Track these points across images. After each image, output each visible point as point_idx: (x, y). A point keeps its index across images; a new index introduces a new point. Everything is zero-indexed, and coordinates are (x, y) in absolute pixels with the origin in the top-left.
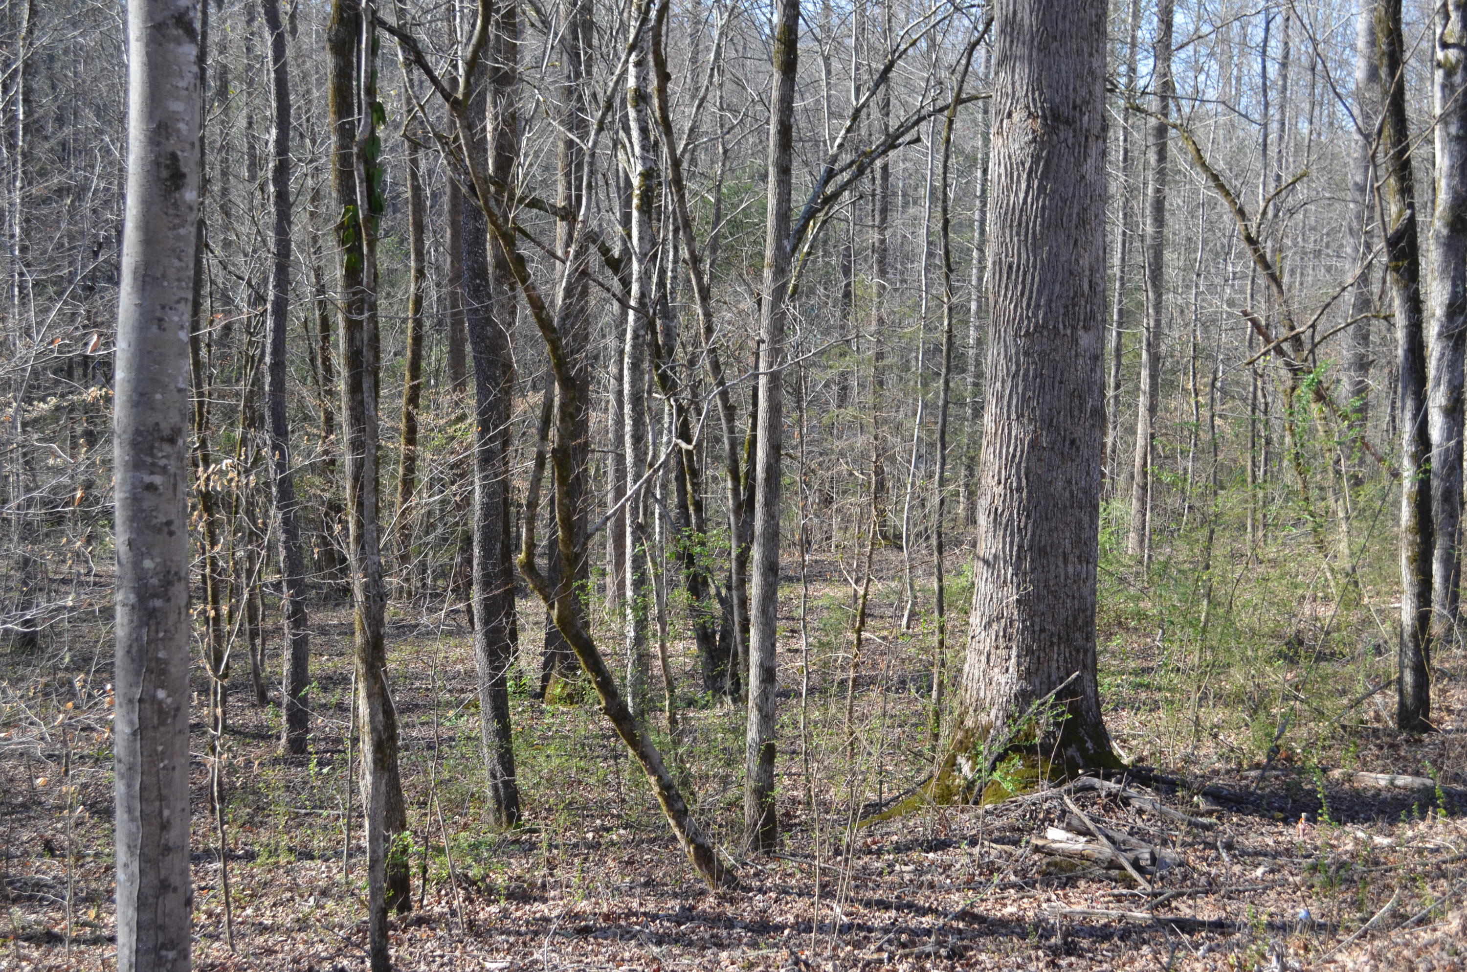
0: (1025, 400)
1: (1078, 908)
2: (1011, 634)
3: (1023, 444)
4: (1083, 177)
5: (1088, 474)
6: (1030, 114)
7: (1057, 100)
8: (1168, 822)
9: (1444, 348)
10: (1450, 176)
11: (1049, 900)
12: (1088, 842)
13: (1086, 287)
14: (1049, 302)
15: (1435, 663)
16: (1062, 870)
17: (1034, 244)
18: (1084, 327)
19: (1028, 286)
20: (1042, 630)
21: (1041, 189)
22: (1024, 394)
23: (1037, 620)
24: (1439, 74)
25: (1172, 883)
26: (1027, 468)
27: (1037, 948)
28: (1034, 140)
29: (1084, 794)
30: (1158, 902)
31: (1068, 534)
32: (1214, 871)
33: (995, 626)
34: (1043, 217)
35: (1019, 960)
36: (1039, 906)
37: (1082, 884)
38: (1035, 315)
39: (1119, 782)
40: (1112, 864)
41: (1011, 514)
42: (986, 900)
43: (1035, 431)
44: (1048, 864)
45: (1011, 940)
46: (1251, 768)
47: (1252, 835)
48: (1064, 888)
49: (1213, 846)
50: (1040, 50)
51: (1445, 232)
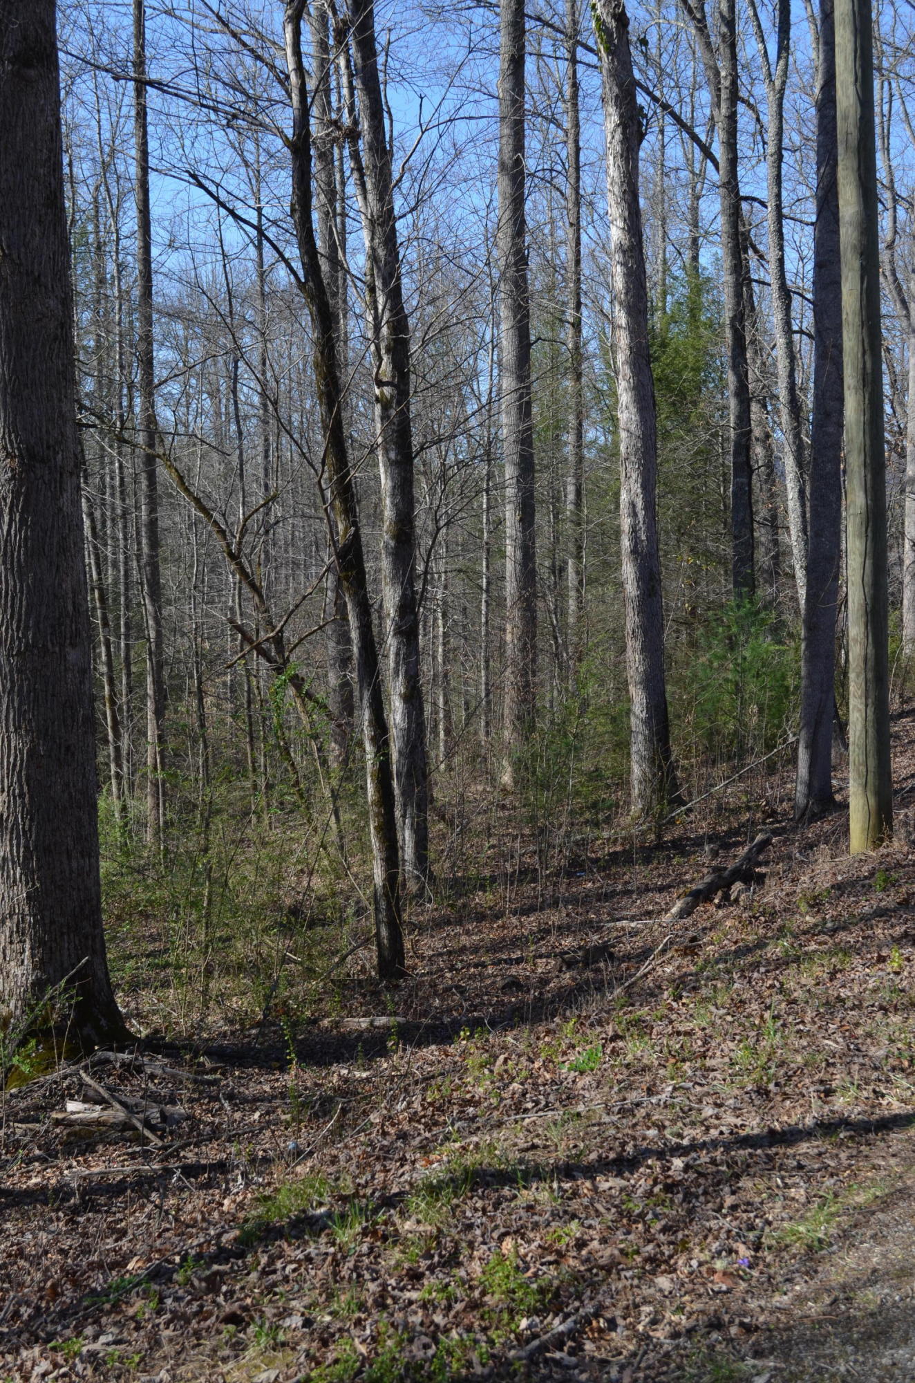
0: (21, 713)
1: (95, 1170)
2: (24, 929)
3: (22, 754)
4: (60, 509)
5: (84, 777)
6: (8, 455)
7: (32, 442)
8: (177, 1082)
9: (399, 643)
10: (393, 495)
11: (70, 1167)
12: (103, 1109)
13: (70, 608)
14: (37, 624)
15: (405, 917)
16: (81, 1138)
17: (19, 571)
18: (71, 644)
19: (17, 610)
20: (52, 922)
21: (23, 521)
22: (19, 708)
23: (47, 913)
24: (378, 409)
25: (181, 1136)
26: (28, 776)
27: (57, 1210)
28: (13, 478)
29: (100, 1069)
30: (168, 1154)
31: (69, 833)
32: (217, 1120)
33: (8, 923)
34: (26, 546)
35: (41, 1223)
36: (61, 1173)
37: (100, 1148)
38: (25, 636)
39: (131, 1053)
40: (126, 1126)
41: (16, 819)
42: (13, 1175)
43: (32, 741)
44: (69, 1135)
45: (35, 1208)
46: (252, 1027)
47: (252, 1084)
48: (83, 1155)
49: (217, 1099)
50: (13, 396)
51: (392, 543)
